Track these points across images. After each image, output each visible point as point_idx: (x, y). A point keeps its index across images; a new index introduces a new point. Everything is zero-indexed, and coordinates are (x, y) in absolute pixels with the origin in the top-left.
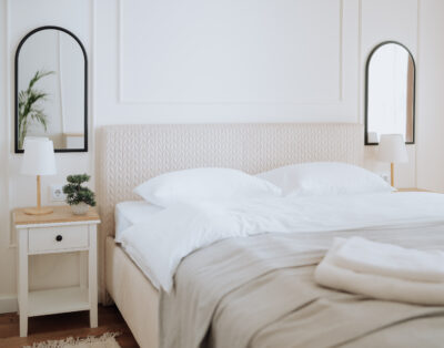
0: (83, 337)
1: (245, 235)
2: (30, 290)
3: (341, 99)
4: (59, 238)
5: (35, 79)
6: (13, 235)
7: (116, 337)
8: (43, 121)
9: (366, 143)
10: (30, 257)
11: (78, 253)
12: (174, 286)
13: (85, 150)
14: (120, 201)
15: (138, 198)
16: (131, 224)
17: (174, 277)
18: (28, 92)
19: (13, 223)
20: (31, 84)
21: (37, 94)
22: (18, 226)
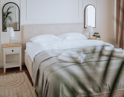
0: (18, 72)
1: (49, 50)
2: (6, 63)
3: (79, 18)
4: (13, 51)
5: (9, 9)
6: (2, 50)
7: (25, 72)
8: (11, 20)
9: (84, 28)
10: (6, 55)
11: (17, 54)
12: (34, 60)
13: (19, 30)
14: (27, 42)
15: (31, 41)
16: (28, 47)
17: (34, 59)
18: (7, 12)
19: (2, 48)
20: (8, 10)
21: (9, 12)
22: (3, 48)
